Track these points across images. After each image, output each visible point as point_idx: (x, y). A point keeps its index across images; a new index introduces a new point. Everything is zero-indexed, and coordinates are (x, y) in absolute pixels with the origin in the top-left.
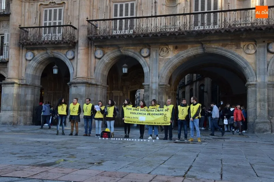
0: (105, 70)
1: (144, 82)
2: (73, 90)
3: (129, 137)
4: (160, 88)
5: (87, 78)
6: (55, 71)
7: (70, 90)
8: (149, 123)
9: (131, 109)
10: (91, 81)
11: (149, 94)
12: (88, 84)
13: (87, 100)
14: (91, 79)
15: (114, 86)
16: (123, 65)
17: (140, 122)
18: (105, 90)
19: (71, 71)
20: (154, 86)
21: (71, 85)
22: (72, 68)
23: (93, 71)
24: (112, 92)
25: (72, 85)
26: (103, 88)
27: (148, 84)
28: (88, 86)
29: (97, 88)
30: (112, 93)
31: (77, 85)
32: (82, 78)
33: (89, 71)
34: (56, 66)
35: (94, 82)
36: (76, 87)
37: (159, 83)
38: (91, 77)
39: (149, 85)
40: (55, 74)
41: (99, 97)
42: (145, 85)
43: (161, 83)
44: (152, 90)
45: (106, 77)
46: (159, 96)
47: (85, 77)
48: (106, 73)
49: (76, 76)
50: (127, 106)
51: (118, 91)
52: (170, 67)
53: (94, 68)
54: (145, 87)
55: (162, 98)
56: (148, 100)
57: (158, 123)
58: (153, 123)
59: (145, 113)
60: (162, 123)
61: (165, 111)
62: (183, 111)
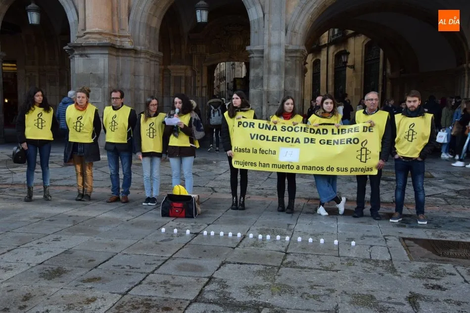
0: (153, 15)
1: (249, 45)
2: (78, 65)
3: (246, 205)
4: (288, 59)
5: (110, 35)
6: (34, 18)
7: (71, 63)
8: (310, 168)
9: (252, 125)
10: (121, 41)
11: (263, 73)
12: (114, 49)
13: (114, 95)
14: (120, 37)
15: (172, 54)
16: (198, 3)
17: (283, 166)
18: (156, 63)
19: (71, 17)
20: (276, 55)
21: (74, 51)
22: (74, 10)
23: (124, 16)
24: (169, 67)
25: (76, 52)
26: (150, 60)
27: (259, 48)
28: (114, 53)
29: (137, 59)
30: (169, 71)
31: (88, 51)
32: (100, 33)
33: (115, 18)
34: (32, 5)
35: (128, 44)
36: (86, 55)
37: (286, 46)
38: (122, 33)
39: (262, 52)
40: (33, 26)
41: (142, 81)
42: (252, 52)
43: (290, 47)
44: (269, 62)
45: (158, 31)
46: (285, 77)
47: (106, 32)
48: (156, 23)
49: (85, 29)
50: (240, 114)
51: (182, 66)
52: (313, 6)
53: (127, 9)
54: (251, 55)
55: (293, 84)
56: (260, 88)
57: (340, 169)
58: (325, 169)
59: (298, 139)
60: (352, 169)
61: (364, 131)
62: (413, 130)
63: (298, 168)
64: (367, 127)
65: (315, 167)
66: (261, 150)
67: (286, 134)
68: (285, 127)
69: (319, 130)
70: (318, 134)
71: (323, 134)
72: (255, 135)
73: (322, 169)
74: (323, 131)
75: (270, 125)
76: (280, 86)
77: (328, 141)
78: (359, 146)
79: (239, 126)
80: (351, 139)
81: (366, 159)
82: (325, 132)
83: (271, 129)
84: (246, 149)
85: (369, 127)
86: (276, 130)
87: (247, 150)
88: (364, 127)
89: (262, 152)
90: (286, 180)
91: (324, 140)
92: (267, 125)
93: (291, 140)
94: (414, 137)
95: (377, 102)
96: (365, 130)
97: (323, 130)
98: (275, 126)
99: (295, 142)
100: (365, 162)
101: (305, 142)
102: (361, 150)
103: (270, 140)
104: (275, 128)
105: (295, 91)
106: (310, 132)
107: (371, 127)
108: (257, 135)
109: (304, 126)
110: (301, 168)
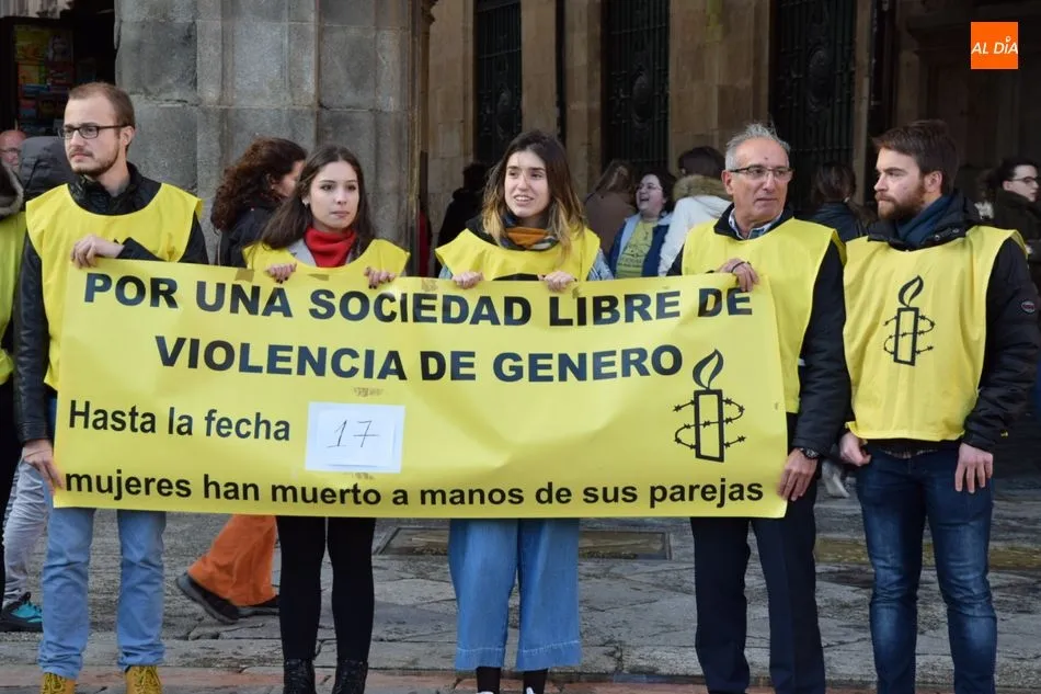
8: (460, 497)
9: (163, 292)
55: (364, 71)
56: (176, 95)
57: (600, 493)
58: (529, 496)
59: (393, 356)
60: (659, 494)
61: (703, 312)
62: (916, 310)
63: (401, 497)
64: (718, 294)
65: (481, 492)
66: (217, 416)
67: (333, 334)
68: (330, 294)
69: (485, 301)
70: (485, 324)
71: (509, 320)
72: (180, 342)
73: (516, 496)
74: (509, 310)
75: (256, 290)
76: (294, 85)
77: (533, 358)
78: (683, 385)
79: (89, 298)
80: (642, 353)
81: (723, 445)
82: (518, 310)
83: (262, 304)
84: (133, 413)
85: (731, 291)
86: (287, 312)
87: (139, 421)
88: (704, 293)
89: (219, 425)
90: (327, 558)
91: (516, 357)
92: (237, 290)
93: (360, 363)
94: (922, 343)
95: (784, 181)
96: (710, 307)
97: (509, 302)
98: (279, 293)
99: (382, 375)
100: (721, 459)
101: (426, 375)
102: (696, 403)
103: (258, 369)
104: (279, 303)
105: (376, 112)
106: (447, 319)
107: (740, 291)
108: (195, 343)
109: (414, 285)
110: (414, 498)
